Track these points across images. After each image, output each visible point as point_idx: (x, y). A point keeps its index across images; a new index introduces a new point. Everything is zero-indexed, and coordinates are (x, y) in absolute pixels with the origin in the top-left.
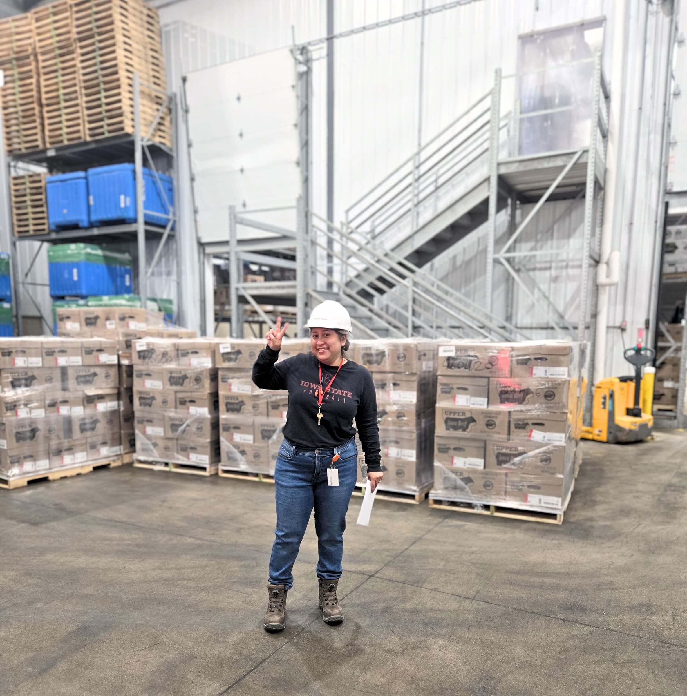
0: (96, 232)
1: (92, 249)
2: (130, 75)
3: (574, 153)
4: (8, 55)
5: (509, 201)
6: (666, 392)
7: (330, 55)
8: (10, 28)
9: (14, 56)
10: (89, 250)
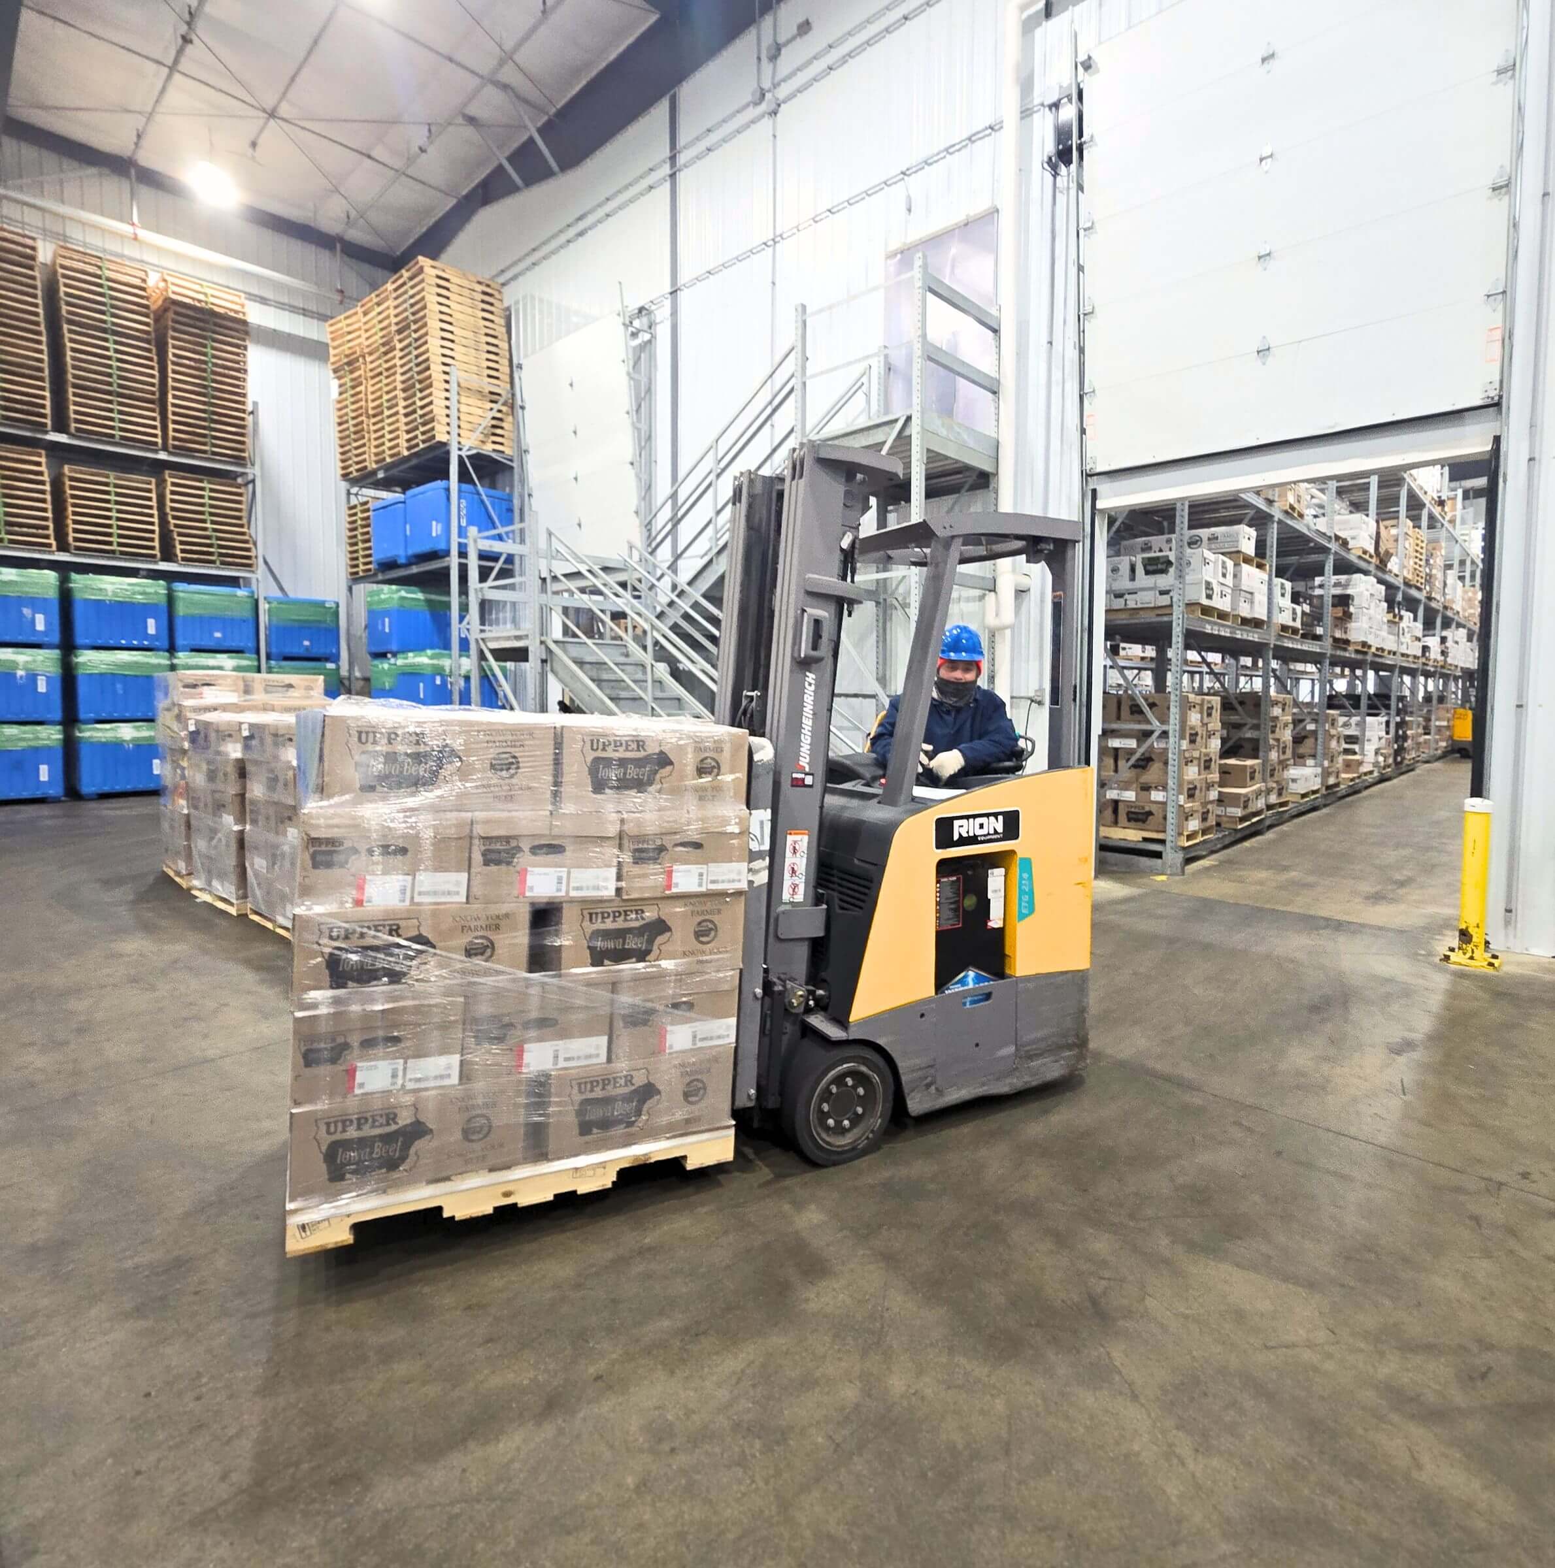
0: (415, 570)
1: (408, 592)
2: (447, 369)
3: (896, 421)
4: (340, 360)
5: (873, 501)
6: (1154, 808)
7: (674, 313)
8: (341, 328)
9: (346, 360)
10: (403, 593)
